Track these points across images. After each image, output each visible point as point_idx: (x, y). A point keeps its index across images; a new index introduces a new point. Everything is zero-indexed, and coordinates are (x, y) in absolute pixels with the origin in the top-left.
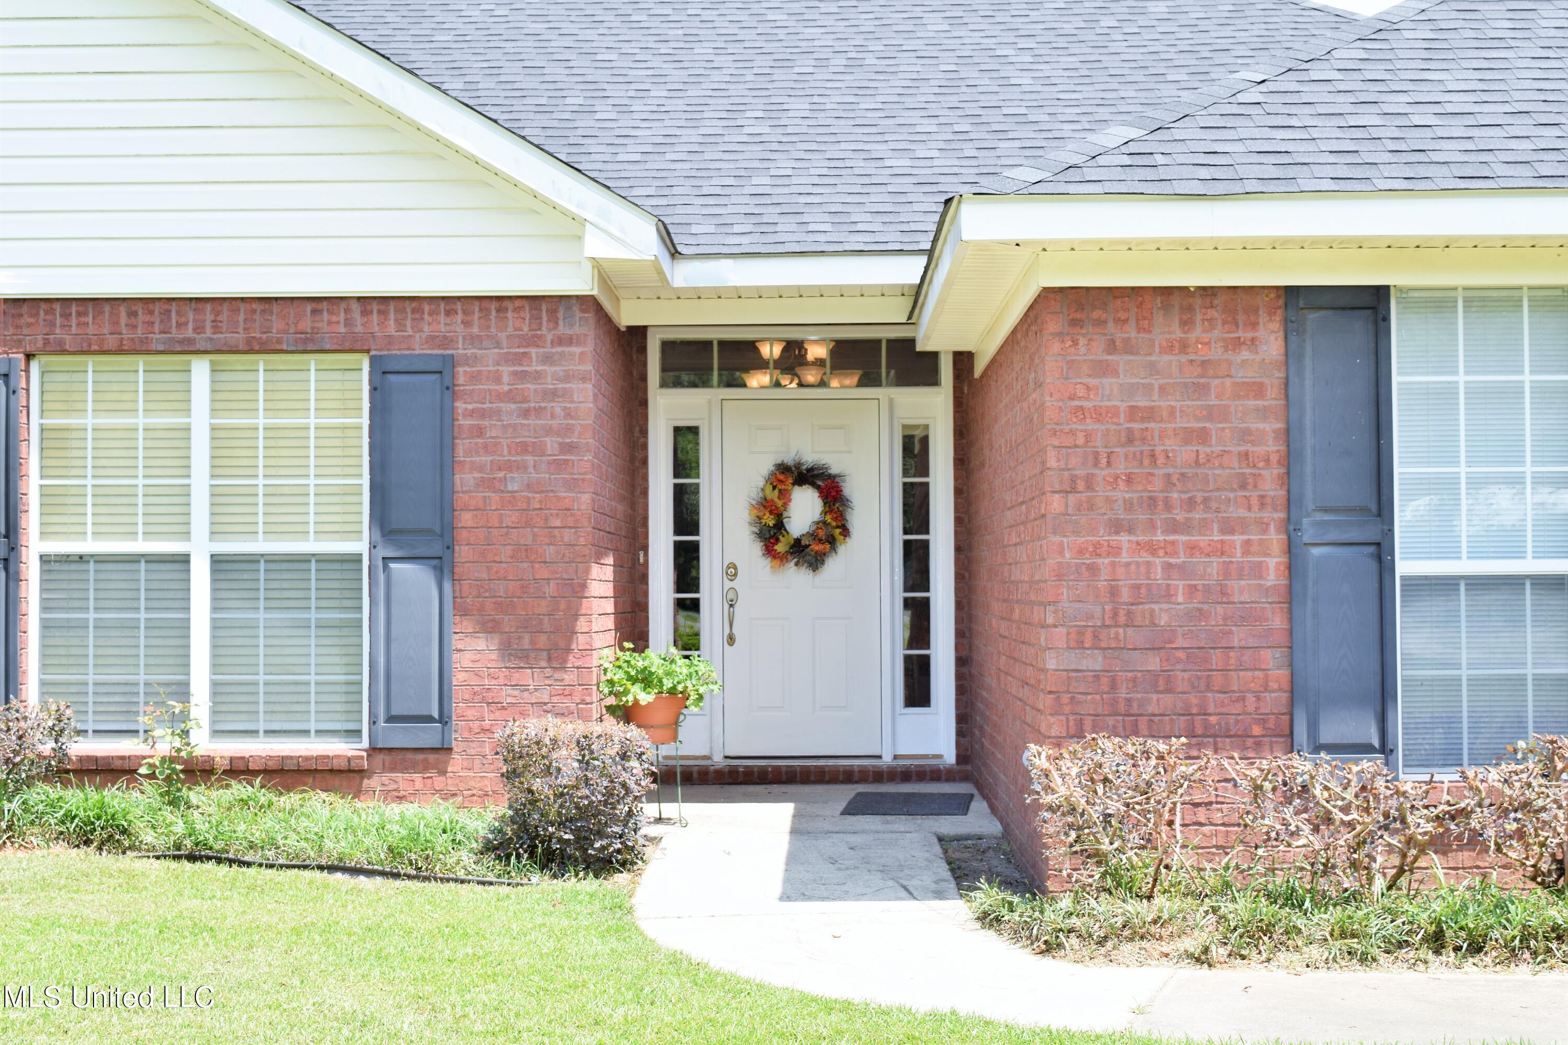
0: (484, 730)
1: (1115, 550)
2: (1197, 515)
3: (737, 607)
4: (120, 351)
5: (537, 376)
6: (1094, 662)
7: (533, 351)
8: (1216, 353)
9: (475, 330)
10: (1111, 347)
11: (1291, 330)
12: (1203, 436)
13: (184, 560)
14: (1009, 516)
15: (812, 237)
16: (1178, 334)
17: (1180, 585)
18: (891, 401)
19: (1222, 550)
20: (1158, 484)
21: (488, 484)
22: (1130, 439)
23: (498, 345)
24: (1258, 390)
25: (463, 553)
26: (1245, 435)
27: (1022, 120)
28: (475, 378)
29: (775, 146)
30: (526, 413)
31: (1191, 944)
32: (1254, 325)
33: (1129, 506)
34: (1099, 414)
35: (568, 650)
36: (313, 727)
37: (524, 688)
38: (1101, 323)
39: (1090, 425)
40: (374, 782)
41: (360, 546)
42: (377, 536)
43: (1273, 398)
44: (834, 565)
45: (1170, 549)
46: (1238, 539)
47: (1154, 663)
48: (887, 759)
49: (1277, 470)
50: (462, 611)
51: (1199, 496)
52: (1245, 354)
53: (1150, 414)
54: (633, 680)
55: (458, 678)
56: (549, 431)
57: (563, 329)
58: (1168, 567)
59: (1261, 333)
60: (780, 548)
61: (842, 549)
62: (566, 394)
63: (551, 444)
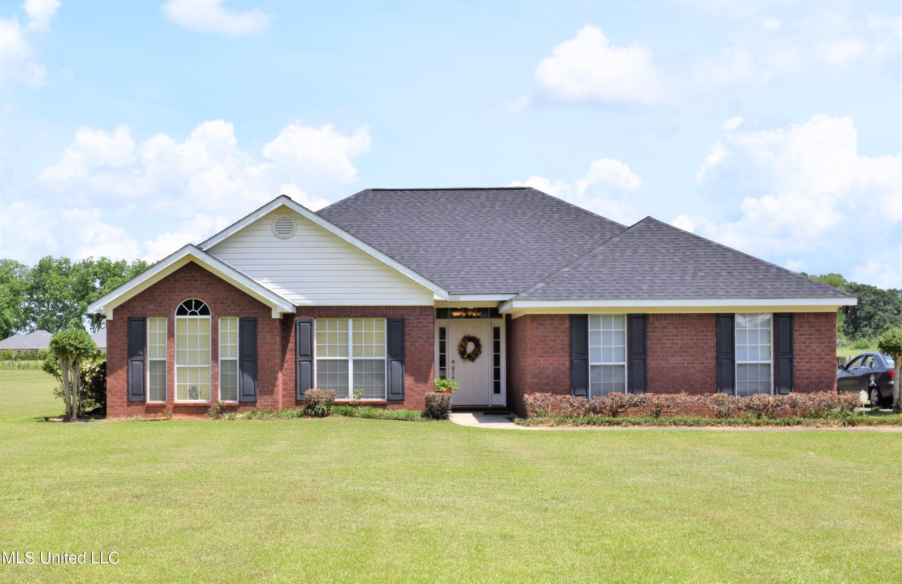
0: (411, 396)
1: (540, 361)
2: (554, 354)
3: (455, 370)
4: (334, 317)
5: (422, 323)
6: (536, 380)
7: (421, 317)
8: (557, 326)
9: (409, 313)
10: (539, 324)
11: (571, 322)
12: (555, 340)
13: (347, 361)
14: (520, 352)
15: (476, 290)
16: (551, 322)
17: (551, 367)
18: (491, 322)
19: (558, 361)
20: (547, 349)
21: (412, 345)
22: (542, 341)
23: (414, 316)
24: (565, 332)
25: (407, 359)
26: (563, 340)
27: (522, 255)
28: (409, 323)
29: (464, 263)
30: (420, 330)
31: (550, 424)
32: (564, 321)
33: (542, 353)
34: (537, 337)
35: (428, 379)
36: (374, 396)
37: (419, 387)
38: (537, 320)
39: (535, 338)
40: (388, 407)
41: (385, 358)
42: (389, 356)
43: (567, 334)
44: (477, 360)
45: (549, 360)
46: (561, 359)
47: (546, 381)
48: (490, 405)
49: (568, 346)
50: (406, 371)
51: (554, 351)
52: (563, 326)
53: (546, 337)
54: (441, 386)
55: (406, 385)
56: (424, 334)
57: (427, 313)
58: (549, 364)
59: (566, 322)
60: (465, 356)
61: (479, 356)
62: (428, 326)
63: (425, 336)
